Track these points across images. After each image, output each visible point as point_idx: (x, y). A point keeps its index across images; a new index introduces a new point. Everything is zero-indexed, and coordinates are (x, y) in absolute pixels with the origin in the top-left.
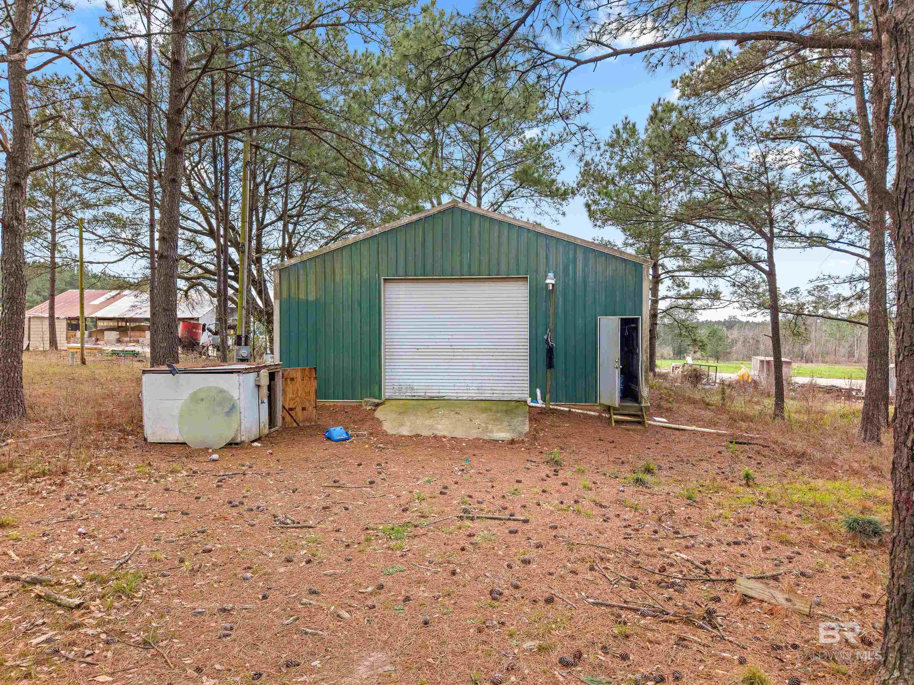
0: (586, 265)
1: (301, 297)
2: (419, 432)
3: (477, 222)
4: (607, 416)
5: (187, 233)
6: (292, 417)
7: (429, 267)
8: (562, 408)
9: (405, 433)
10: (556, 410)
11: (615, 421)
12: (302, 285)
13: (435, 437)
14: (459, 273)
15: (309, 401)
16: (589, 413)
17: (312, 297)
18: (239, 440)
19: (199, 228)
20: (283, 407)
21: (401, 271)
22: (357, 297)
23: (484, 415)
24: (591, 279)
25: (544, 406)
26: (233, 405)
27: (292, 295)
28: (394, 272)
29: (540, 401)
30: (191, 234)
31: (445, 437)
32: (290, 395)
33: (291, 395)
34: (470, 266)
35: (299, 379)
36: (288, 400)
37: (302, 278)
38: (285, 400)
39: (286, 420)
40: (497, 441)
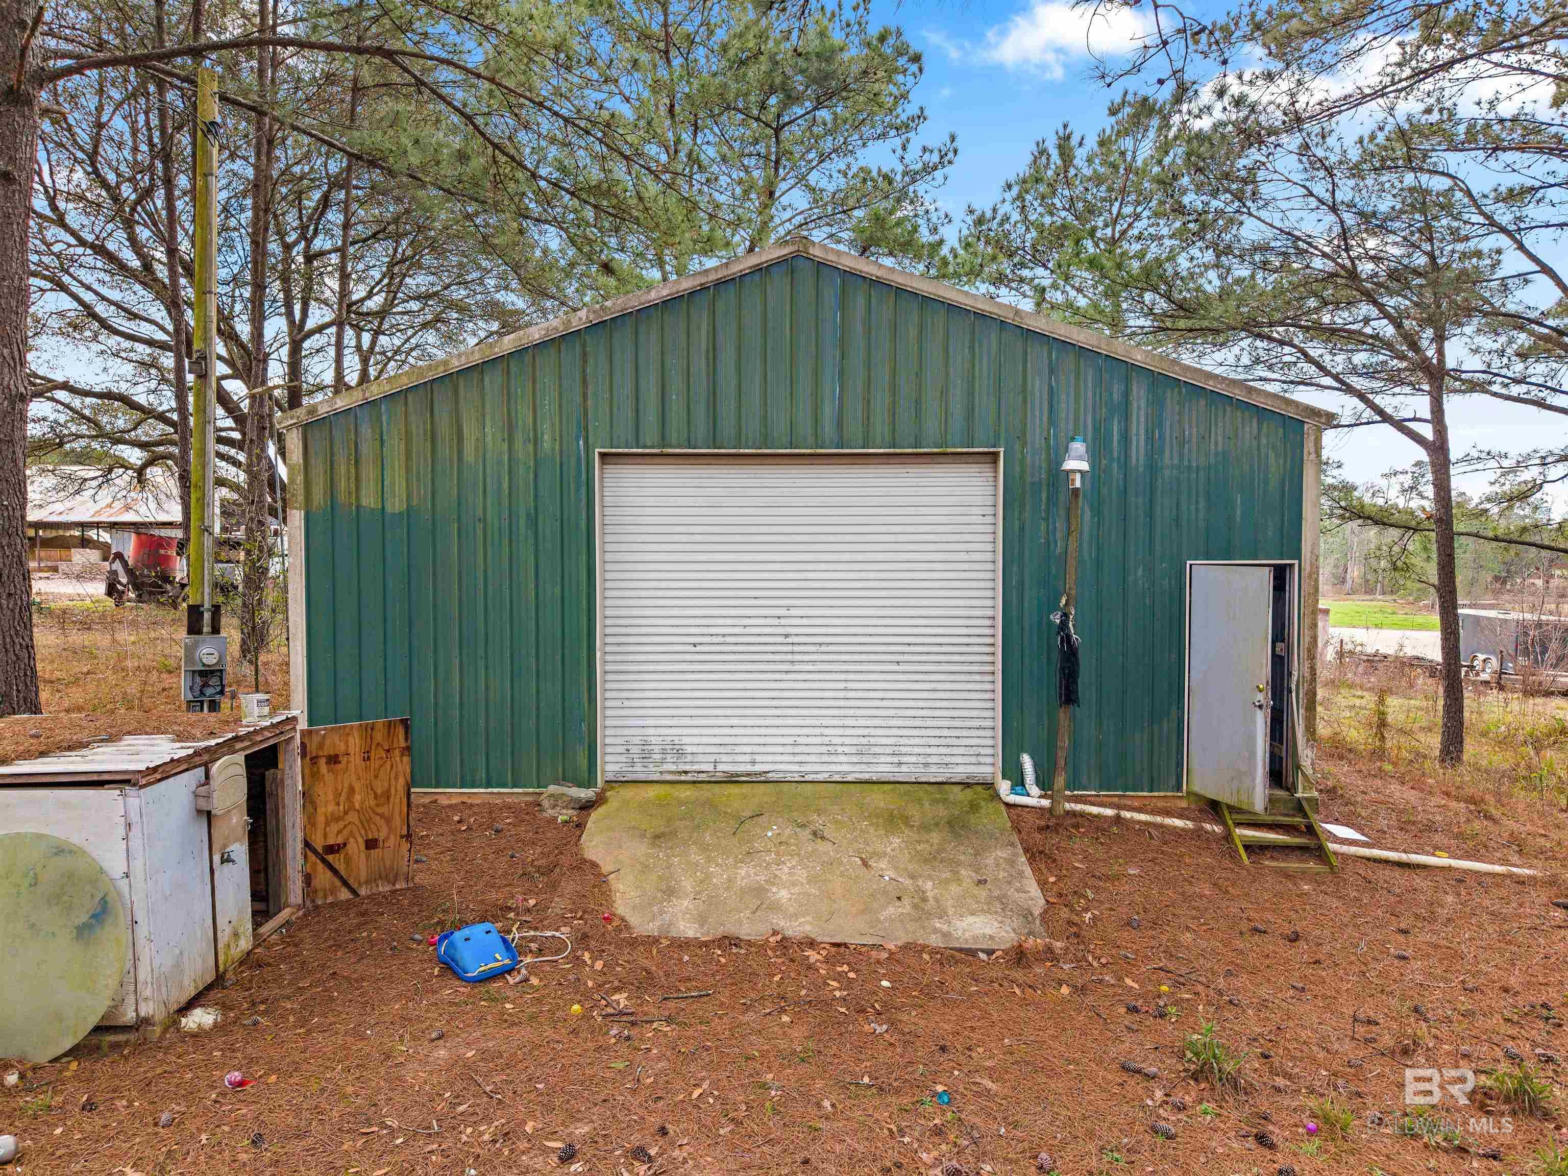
0: (1155, 422)
1: (364, 502)
2: (731, 928)
3: (861, 300)
4: (1217, 829)
5: (140, 347)
6: (335, 872)
7: (727, 426)
8: (1095, 810)
9: (688, 930)
10: (1082, 815)
11: (1247, 847)
12: (369, 472)
13: (784, 944)
14: (811, 440)
15: (388, 820)
16: (1169, 821)
17: (396, 505)
18: (129, 1016)
19: (160, 336)
20: (307, 844)
21: (650, 433)
22: (524, 503)
23: (896, 841)
24: (1168, 459)
25: (1046, 803)
26: (104, 901)
27: (342, 497)
28: (631, 438)
29: (1035, 791)
30: (148, 350)
31: (812, 944)
32: (327, 807)
33: (331, 808)
34: (840, 424)
35: (356, 760)
36: (321, 819)
37: (367, 449)
38: (310, 822)
39: (317, 883)
40: (972, 952)
